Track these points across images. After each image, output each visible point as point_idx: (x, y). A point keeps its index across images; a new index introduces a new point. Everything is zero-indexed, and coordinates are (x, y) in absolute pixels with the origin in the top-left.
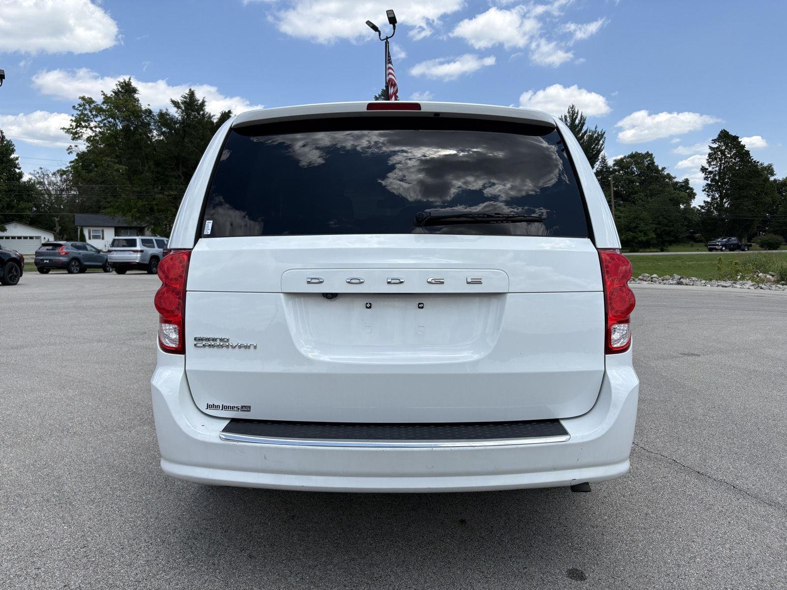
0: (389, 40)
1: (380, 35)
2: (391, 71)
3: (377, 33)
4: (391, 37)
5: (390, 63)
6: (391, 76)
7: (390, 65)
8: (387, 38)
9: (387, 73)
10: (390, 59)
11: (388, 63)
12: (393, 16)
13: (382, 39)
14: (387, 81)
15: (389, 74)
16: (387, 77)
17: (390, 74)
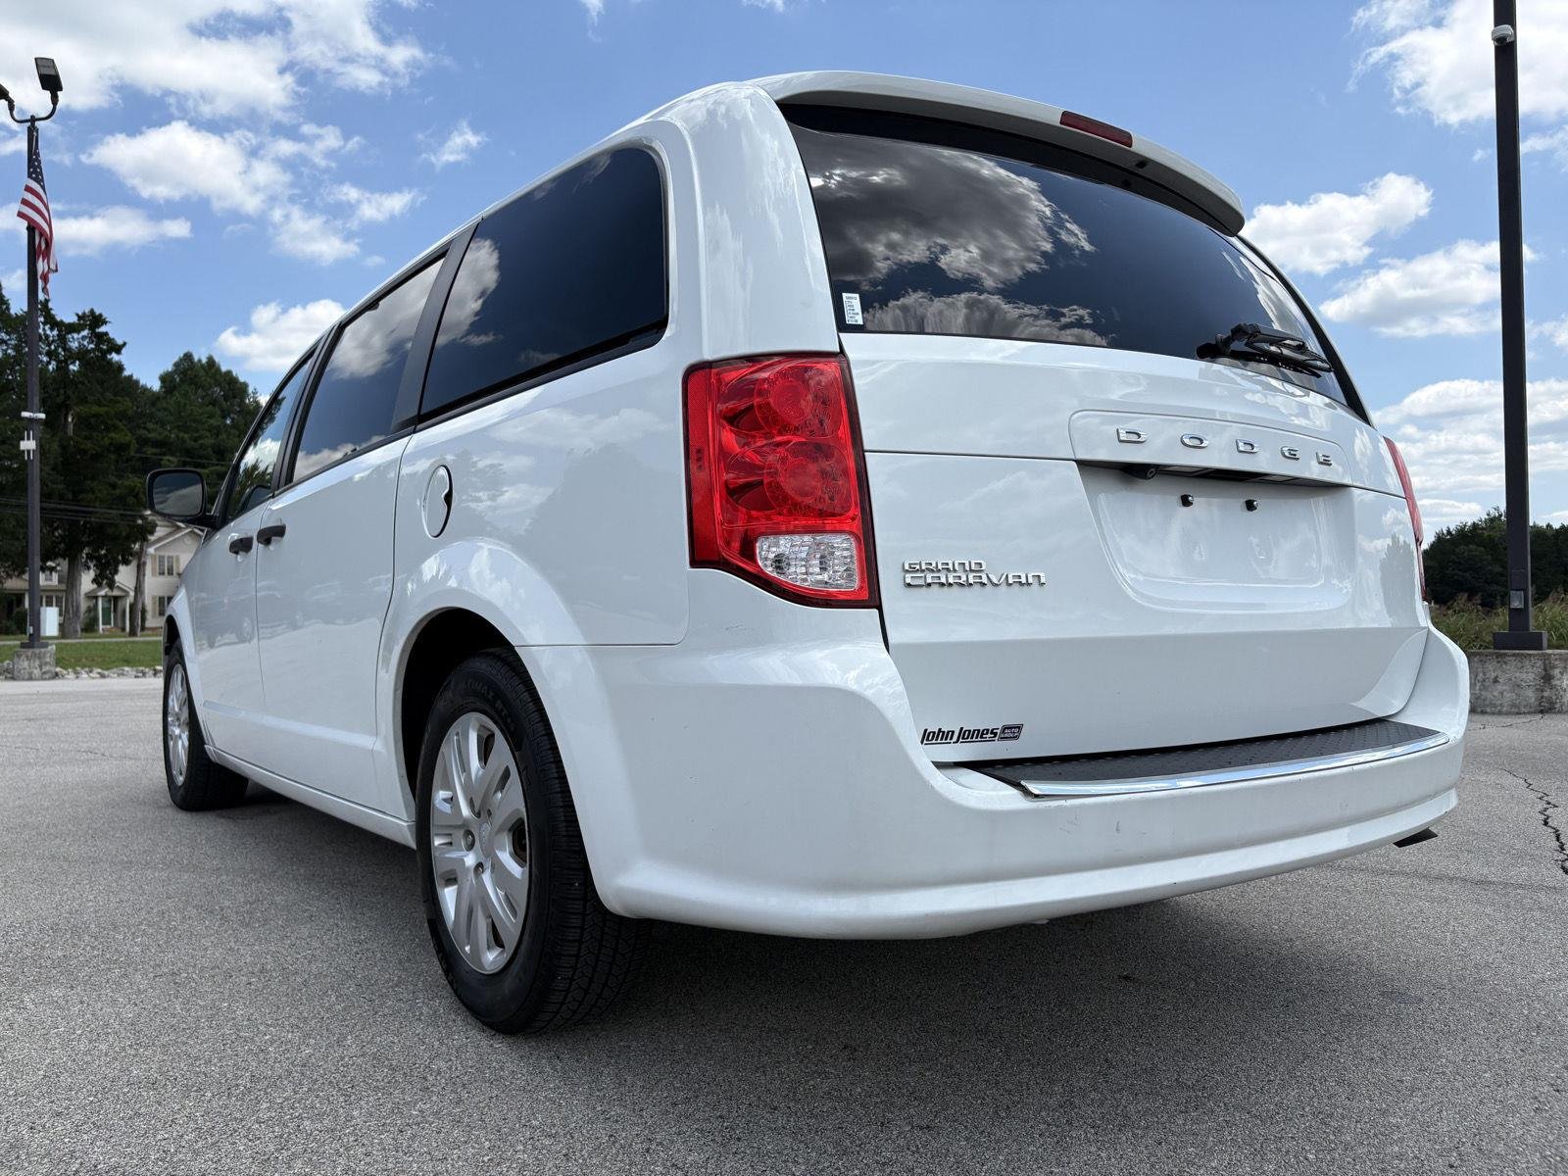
0: (38, 124)
1: (11, 107)
4: (45, 119)
8: (33, 119)
12: (54, 73)
13: (19, 119)
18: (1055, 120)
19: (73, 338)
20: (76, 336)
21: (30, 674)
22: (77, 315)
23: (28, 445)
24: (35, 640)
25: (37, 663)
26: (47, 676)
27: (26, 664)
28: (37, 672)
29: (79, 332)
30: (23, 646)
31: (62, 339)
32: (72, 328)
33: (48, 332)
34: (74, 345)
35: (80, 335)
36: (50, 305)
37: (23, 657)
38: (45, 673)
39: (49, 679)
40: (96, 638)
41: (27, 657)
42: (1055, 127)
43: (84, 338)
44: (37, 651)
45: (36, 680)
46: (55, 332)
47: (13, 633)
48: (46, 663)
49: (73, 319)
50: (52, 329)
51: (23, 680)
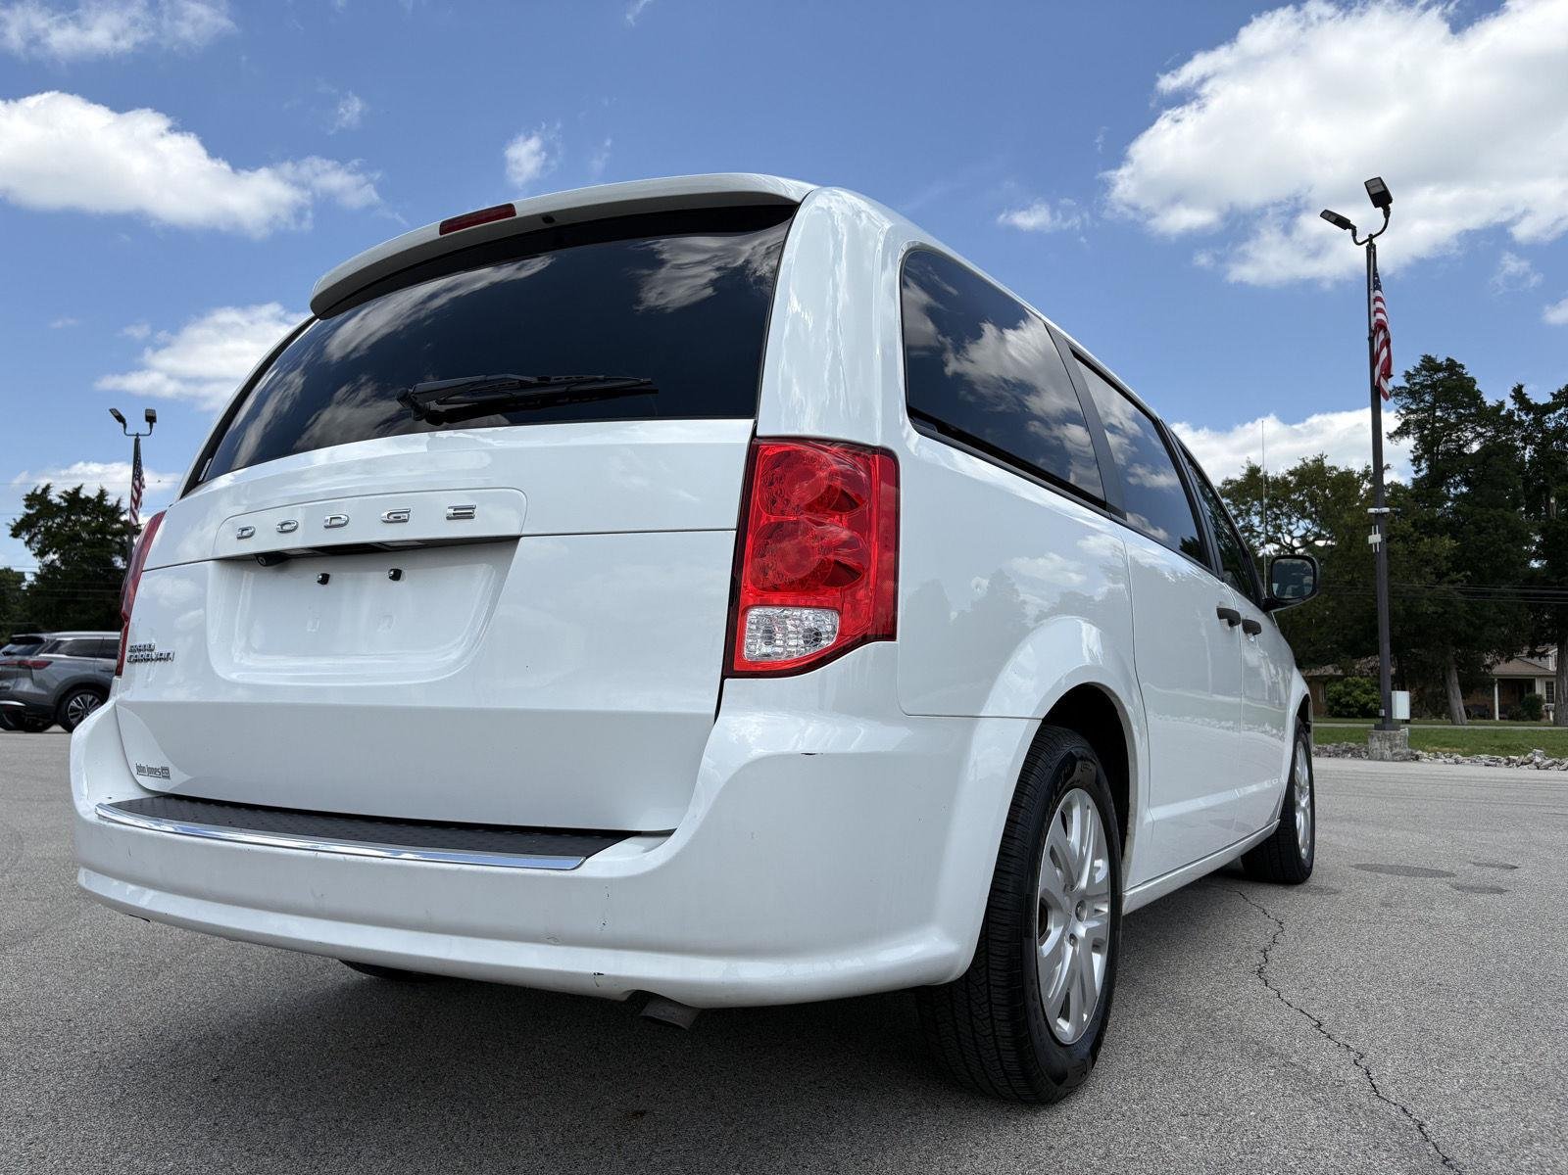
0: (1374, 241)
1: (1354, 234)
2: (1379, 305)
3: (1349, 232)
4: (1380, 233)
5: (1378, 287)
6: (1380, 316)
7: (1378, 293)
8: (1371, 237)
9: (1373, 310)
10: (1378, 281)
11: (1375, 289)
12: (1383, 189)
13: (1360, 241)
14: (1373, 325)
15: (1375, 313)
16: (1372, 317)
17: (1379, 310)
18: (436, 235)
19: (1549, 418)
20: (1552, 416)
21: (1382, 754)
22: (1552, 394)
23: (1375, 538)
24: (1388, 722)
25: (1388, 744)
26: (1398, 758)
27: (1377, 744)
28: (1387, 753)
29: (1554, 412)
30: (1377, 728)
31: (1538, 423)
32: (1548, 409)
33: (1524, 418)
34: (1551, 425)
35: (1556, 415)
36: (1524, 391)
37: (1375, 738)
38: (1395, 754)
39: (1401, 761)
40: (1491, 725)
41: (1378, 738)
42: (439, 240)
43: (1561, 416)
44: (1387, 733)
45: (1388, 761)
46: (1531, 416)
47: (1524, 719)
48: (1396, 745)
49: (1550, 399)
50: (1527, 415)
51: (1376, 759)
